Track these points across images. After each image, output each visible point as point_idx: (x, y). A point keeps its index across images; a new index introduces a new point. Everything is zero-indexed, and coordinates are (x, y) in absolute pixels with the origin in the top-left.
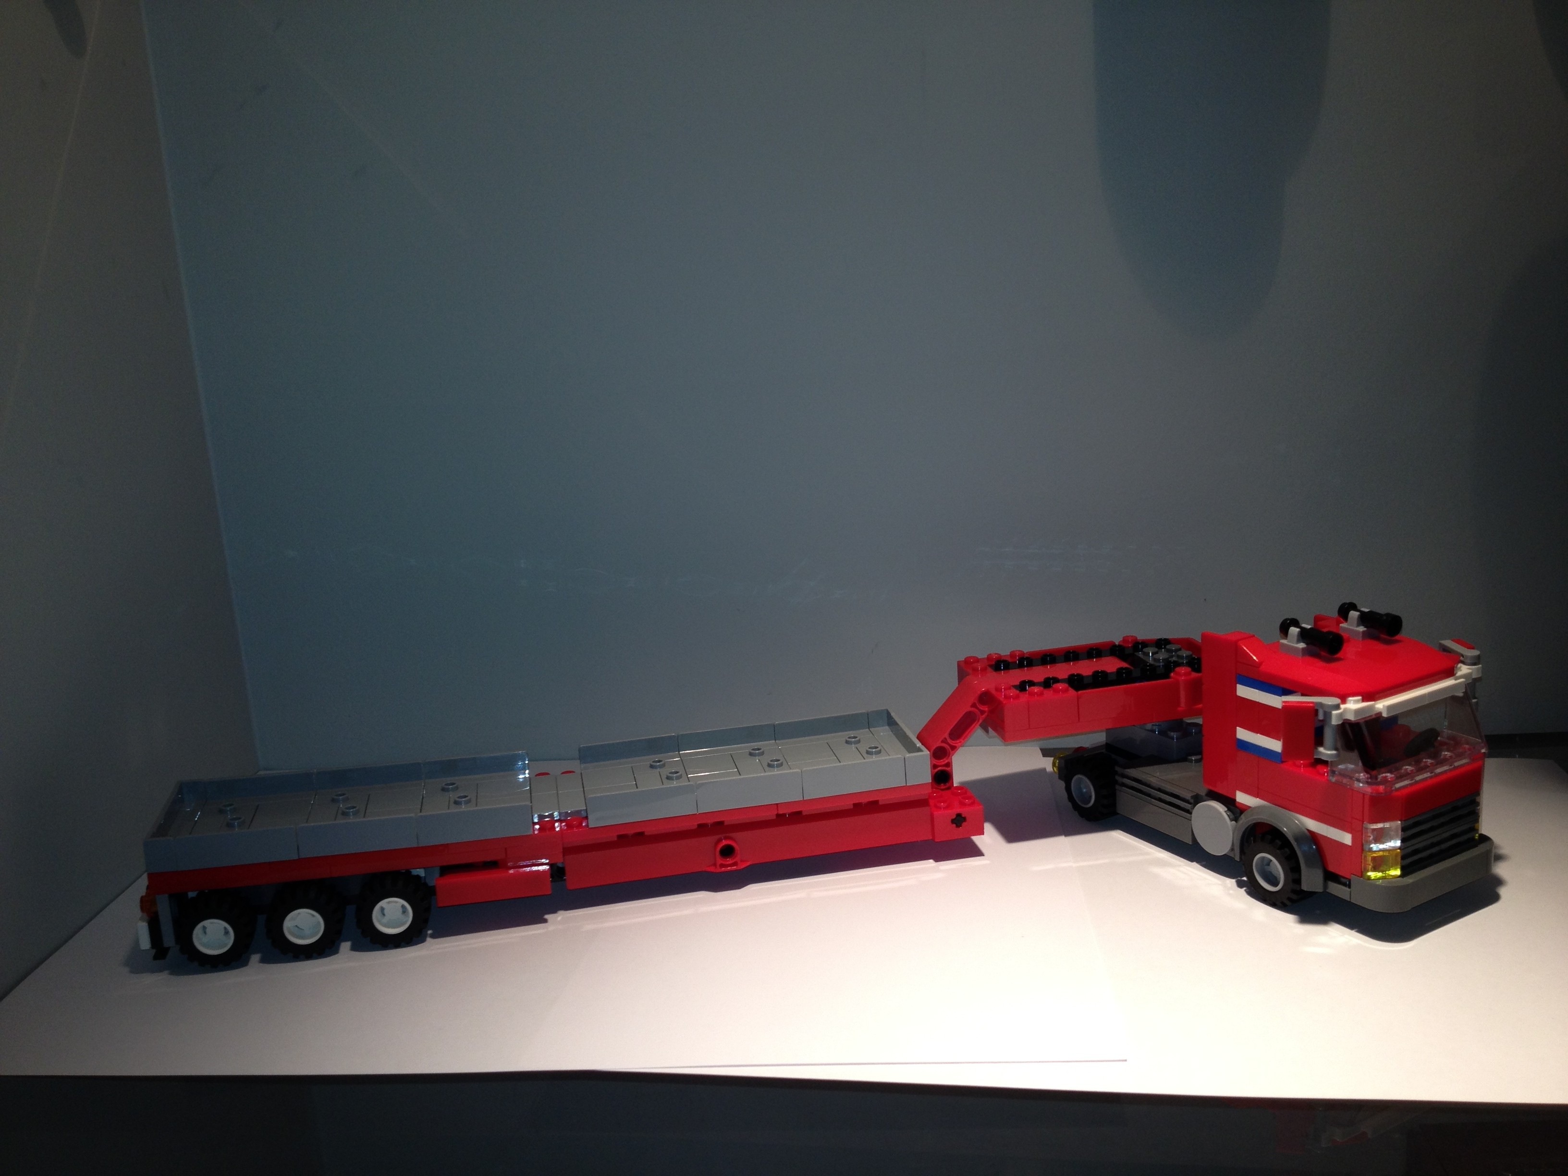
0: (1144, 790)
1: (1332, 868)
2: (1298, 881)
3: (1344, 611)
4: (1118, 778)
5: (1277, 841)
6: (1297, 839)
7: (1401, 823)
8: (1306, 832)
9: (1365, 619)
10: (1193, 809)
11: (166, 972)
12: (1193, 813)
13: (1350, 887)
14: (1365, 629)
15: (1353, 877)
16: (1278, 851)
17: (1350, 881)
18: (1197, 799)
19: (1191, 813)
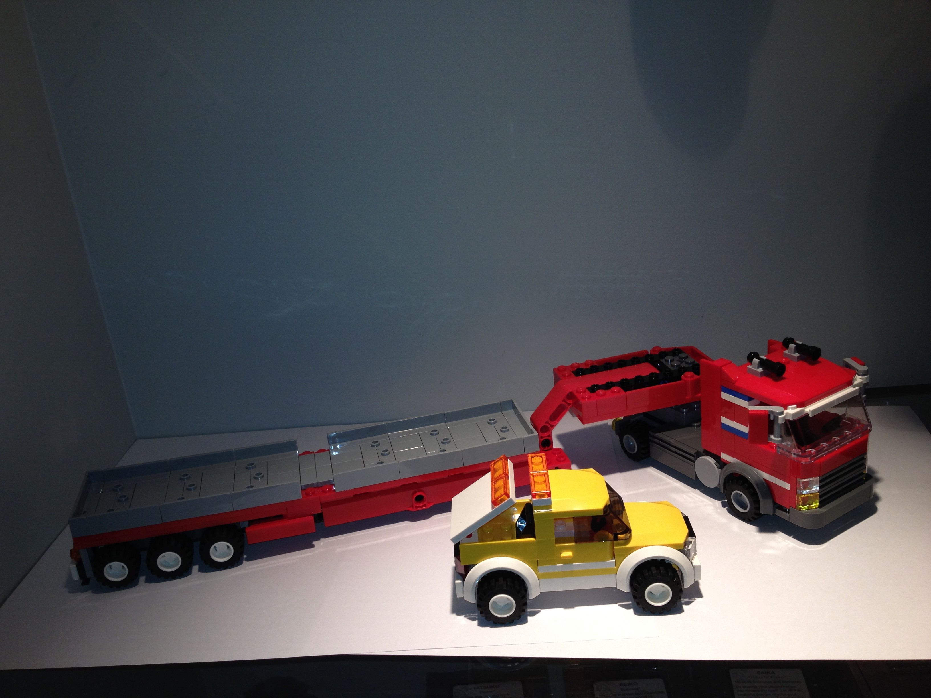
0: (666, 446)
1: (778, 501)
2: (758, 508)
3: (786, 343)
4: (650, 438)
5: (746, 484)
6: (757, 485)
7: (820, 478)
8: (762, 479)
9: (799, 348)
10: (696, 460)
11: (90, 591)
12: (695, 462)
13: (789, 513)
14: (799, 355)
15: (791, 508)
16: (746, 490)
17: (789, 510)
18: (698, 455)
19: (694, 462)
